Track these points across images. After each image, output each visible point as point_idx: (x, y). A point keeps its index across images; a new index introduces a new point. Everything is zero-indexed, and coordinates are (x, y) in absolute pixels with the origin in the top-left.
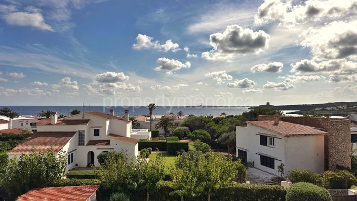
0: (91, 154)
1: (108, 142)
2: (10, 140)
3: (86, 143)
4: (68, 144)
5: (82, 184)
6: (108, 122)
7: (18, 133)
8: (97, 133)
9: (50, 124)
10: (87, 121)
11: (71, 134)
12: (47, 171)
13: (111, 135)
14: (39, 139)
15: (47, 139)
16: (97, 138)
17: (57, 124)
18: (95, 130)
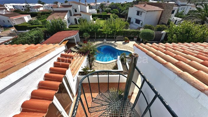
0: (75, 19)
1: (80, 15)
2: (46, 14)
3: (73, 15)
4: (66, 16)
5: (73, 30)
6: (79, 6)
7: (48, 11)
8: (76, 11)
9: (58, 7)
10: (71, 6)
11: (66, 11)
12: (61, 26)
13: (81, 12)
14: (55, 14)
15: (59, 14)
16: (76, 13)
17: (60, 7)
18: (75, 10)
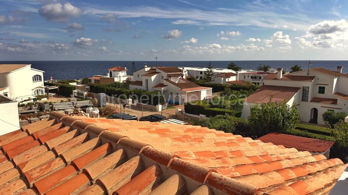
0: (315, 111)
1: (335, 102)
2: (241, 90)
3: (309, 99)
4: (292, 99)
6: (335, 80)
7: (245, 85)
8: (322, 90)
9: (276, 79)
10: (312, 78)
11: (295, 89)
13: (337, 93)
14: (266, 91)
15: (274, 92)
16: (321, 96)
17: (282, 79)
18: (320, 88)
